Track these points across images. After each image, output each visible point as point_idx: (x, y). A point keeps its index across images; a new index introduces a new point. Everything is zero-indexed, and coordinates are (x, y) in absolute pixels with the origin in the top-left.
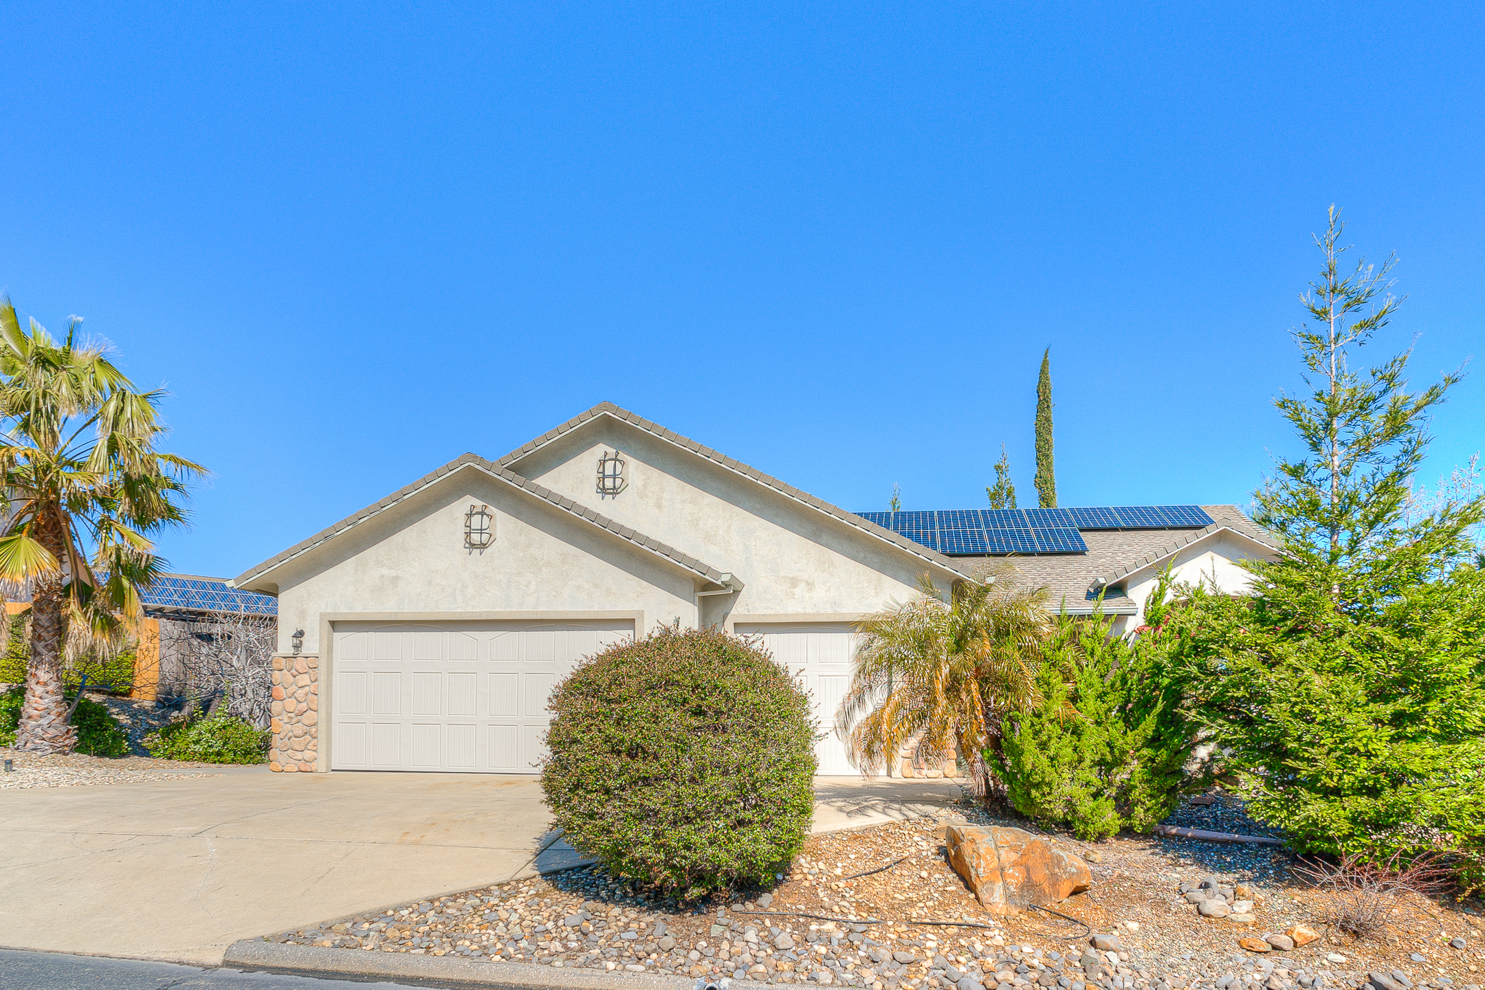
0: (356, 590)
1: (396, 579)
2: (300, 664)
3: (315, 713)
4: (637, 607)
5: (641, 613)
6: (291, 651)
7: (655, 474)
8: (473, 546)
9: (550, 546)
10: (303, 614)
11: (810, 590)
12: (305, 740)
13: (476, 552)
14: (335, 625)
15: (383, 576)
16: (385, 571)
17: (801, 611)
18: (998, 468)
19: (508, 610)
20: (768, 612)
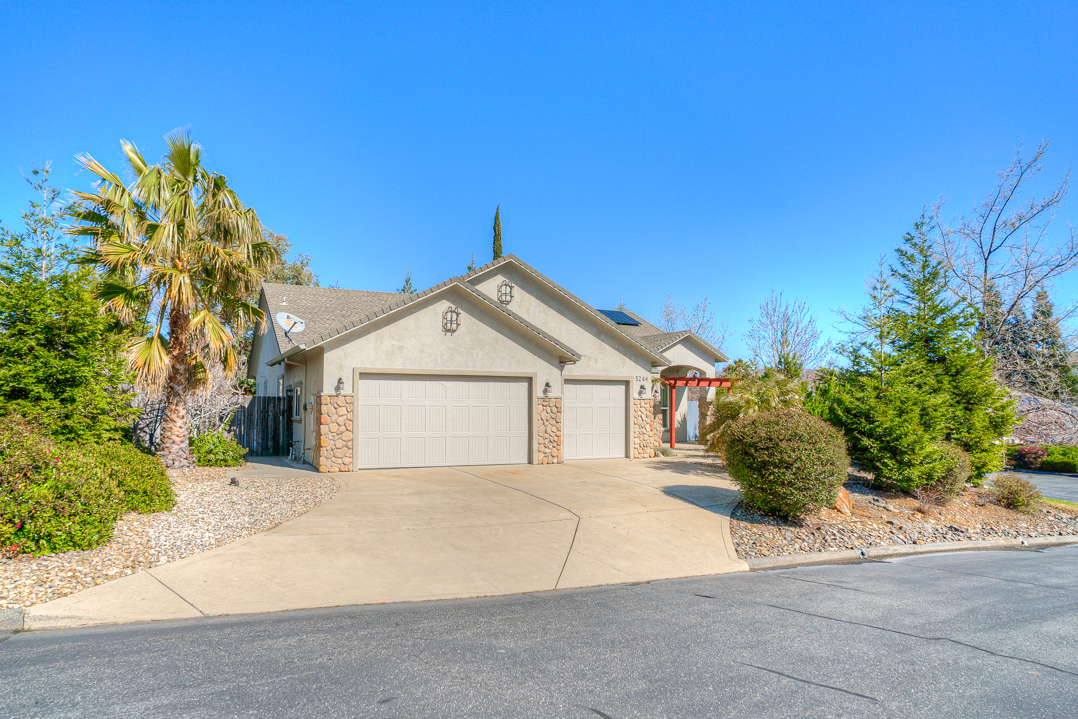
0: (377, 353)
1: (401, 348)
2: (341, 400)
3: (351, 433)
4: (532, 371)
5: (536, 374)
6: (334, 393)
7: (526, 295)
8: (449, 330)
9: (489, 334)
10: (341, 367)
11: (596, 363)
12: (344, 450)
13: (449, 334)
14: (364, 375)
15: (393, 345)
16: (394, 342)
17: (592, 374)
18: (469, 268)
19: (467, 369)
20: (579, 374)
